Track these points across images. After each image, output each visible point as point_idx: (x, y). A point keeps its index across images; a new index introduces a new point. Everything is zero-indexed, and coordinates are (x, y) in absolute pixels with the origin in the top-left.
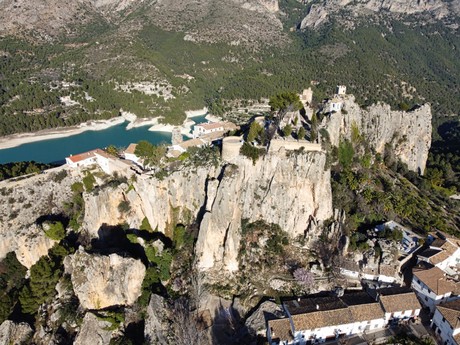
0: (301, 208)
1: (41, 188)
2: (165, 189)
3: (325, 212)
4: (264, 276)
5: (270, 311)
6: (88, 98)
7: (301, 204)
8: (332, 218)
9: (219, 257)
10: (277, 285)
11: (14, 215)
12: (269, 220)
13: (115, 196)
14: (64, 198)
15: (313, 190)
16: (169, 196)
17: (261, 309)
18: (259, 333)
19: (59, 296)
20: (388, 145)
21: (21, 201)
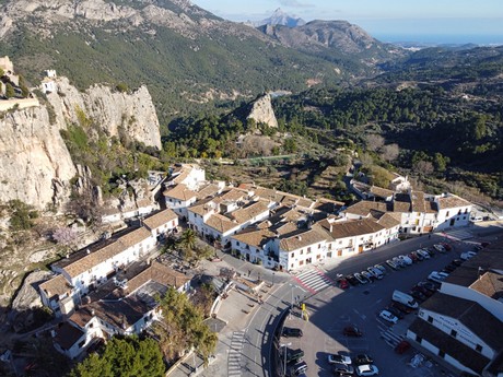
0: (39, 173)
3: (68, 171)
4: (19, 256)
5: (38, 280)
7: (37, 169)
8: (77, 175)
10: (38, 257)
12: (4, 199)
15: (45, 149)
17: (27, 283)
18: (32, 305)
20: (120, 128)
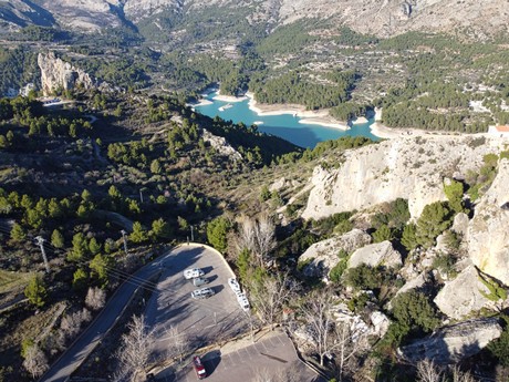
1: (452, 148)
6: (504, 107)
11: (417, 165)
14: (471, 166)
19: (436, 248)
21: (429, 154)
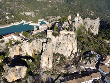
0: (69, 49)
2: (31, 45)
3: (75, 50)
4: (59, 68)
5: (61, 79)
6: (13, 17)
8: (77, 52)
9: (47, 64)
10: (63, 71)
12: (60, 53)
13: (17, 47)
14: (4, 47)
15: (72, 45)
16: (32, 47)
17: (59, 79)
19: (3, 76)
20: (89, 29)
